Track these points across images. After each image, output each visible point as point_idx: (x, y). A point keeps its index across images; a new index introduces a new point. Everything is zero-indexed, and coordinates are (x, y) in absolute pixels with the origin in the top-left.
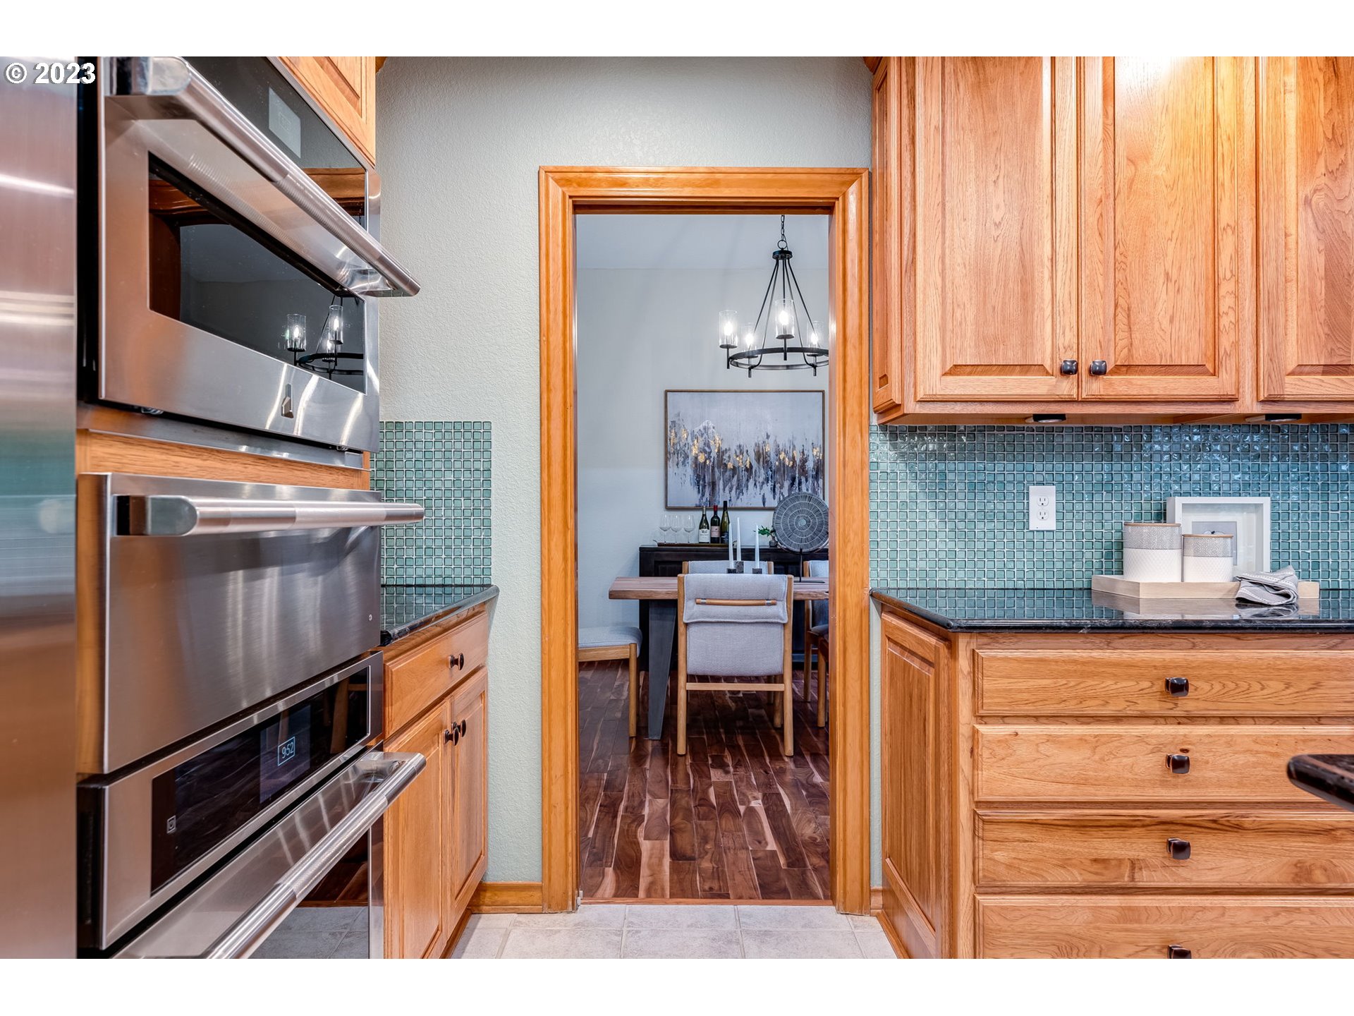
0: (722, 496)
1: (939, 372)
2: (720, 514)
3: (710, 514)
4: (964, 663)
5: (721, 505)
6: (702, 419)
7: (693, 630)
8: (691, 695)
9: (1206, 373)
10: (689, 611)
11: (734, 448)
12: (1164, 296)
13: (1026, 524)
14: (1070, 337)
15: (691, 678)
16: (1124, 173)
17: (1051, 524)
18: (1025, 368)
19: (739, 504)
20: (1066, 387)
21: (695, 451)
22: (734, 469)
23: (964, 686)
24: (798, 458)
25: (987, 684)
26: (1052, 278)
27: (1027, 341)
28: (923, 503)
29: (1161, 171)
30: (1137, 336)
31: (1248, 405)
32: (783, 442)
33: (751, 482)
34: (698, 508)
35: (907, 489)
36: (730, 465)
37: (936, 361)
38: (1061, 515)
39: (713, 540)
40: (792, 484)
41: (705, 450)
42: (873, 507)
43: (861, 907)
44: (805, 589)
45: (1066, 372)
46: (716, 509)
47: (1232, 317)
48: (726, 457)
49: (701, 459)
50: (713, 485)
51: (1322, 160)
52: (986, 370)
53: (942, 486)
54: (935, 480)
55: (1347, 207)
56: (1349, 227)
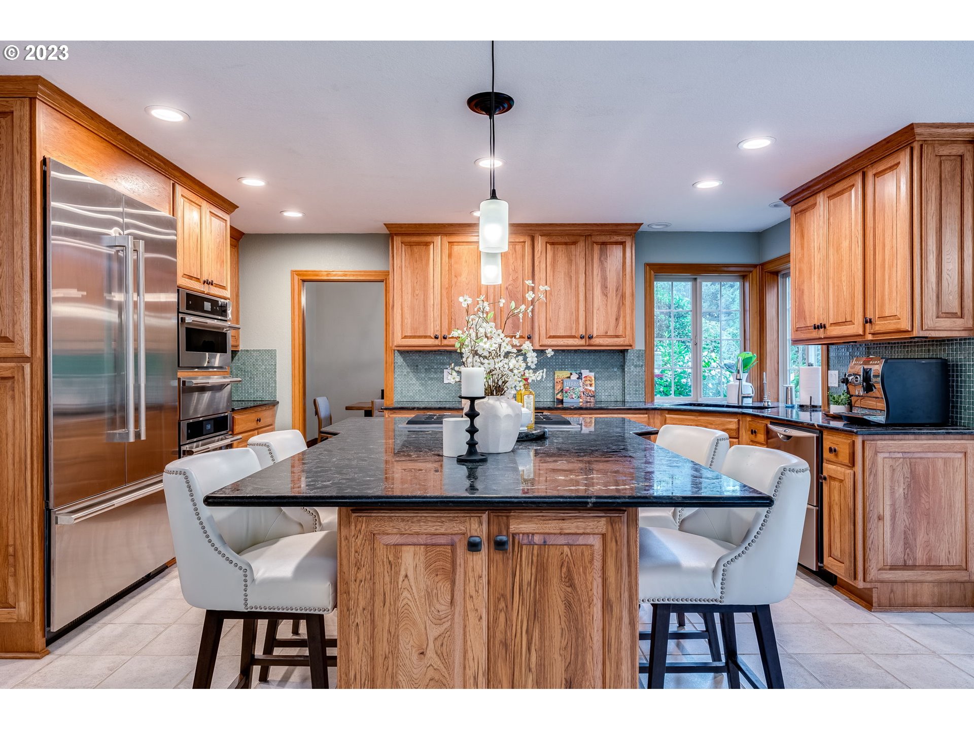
1: (401, 338)
12: (465, 316)
13: (443, 381)
14: (438, 328)
16: (454, 280)
18: (425, 337)
20: (437, 342)
26: (433, 310)
27: (426, 329)
28: (411, 375)
29: (464, 279)
35: (406, 370)
37: (400, 335)
42: (396, 376)
45: (436, 338)
51: (511, 276)
52: (414, 337)
53: (417, 369)
54: (415, 367)
55: (518, 289)
56: (519, 296)
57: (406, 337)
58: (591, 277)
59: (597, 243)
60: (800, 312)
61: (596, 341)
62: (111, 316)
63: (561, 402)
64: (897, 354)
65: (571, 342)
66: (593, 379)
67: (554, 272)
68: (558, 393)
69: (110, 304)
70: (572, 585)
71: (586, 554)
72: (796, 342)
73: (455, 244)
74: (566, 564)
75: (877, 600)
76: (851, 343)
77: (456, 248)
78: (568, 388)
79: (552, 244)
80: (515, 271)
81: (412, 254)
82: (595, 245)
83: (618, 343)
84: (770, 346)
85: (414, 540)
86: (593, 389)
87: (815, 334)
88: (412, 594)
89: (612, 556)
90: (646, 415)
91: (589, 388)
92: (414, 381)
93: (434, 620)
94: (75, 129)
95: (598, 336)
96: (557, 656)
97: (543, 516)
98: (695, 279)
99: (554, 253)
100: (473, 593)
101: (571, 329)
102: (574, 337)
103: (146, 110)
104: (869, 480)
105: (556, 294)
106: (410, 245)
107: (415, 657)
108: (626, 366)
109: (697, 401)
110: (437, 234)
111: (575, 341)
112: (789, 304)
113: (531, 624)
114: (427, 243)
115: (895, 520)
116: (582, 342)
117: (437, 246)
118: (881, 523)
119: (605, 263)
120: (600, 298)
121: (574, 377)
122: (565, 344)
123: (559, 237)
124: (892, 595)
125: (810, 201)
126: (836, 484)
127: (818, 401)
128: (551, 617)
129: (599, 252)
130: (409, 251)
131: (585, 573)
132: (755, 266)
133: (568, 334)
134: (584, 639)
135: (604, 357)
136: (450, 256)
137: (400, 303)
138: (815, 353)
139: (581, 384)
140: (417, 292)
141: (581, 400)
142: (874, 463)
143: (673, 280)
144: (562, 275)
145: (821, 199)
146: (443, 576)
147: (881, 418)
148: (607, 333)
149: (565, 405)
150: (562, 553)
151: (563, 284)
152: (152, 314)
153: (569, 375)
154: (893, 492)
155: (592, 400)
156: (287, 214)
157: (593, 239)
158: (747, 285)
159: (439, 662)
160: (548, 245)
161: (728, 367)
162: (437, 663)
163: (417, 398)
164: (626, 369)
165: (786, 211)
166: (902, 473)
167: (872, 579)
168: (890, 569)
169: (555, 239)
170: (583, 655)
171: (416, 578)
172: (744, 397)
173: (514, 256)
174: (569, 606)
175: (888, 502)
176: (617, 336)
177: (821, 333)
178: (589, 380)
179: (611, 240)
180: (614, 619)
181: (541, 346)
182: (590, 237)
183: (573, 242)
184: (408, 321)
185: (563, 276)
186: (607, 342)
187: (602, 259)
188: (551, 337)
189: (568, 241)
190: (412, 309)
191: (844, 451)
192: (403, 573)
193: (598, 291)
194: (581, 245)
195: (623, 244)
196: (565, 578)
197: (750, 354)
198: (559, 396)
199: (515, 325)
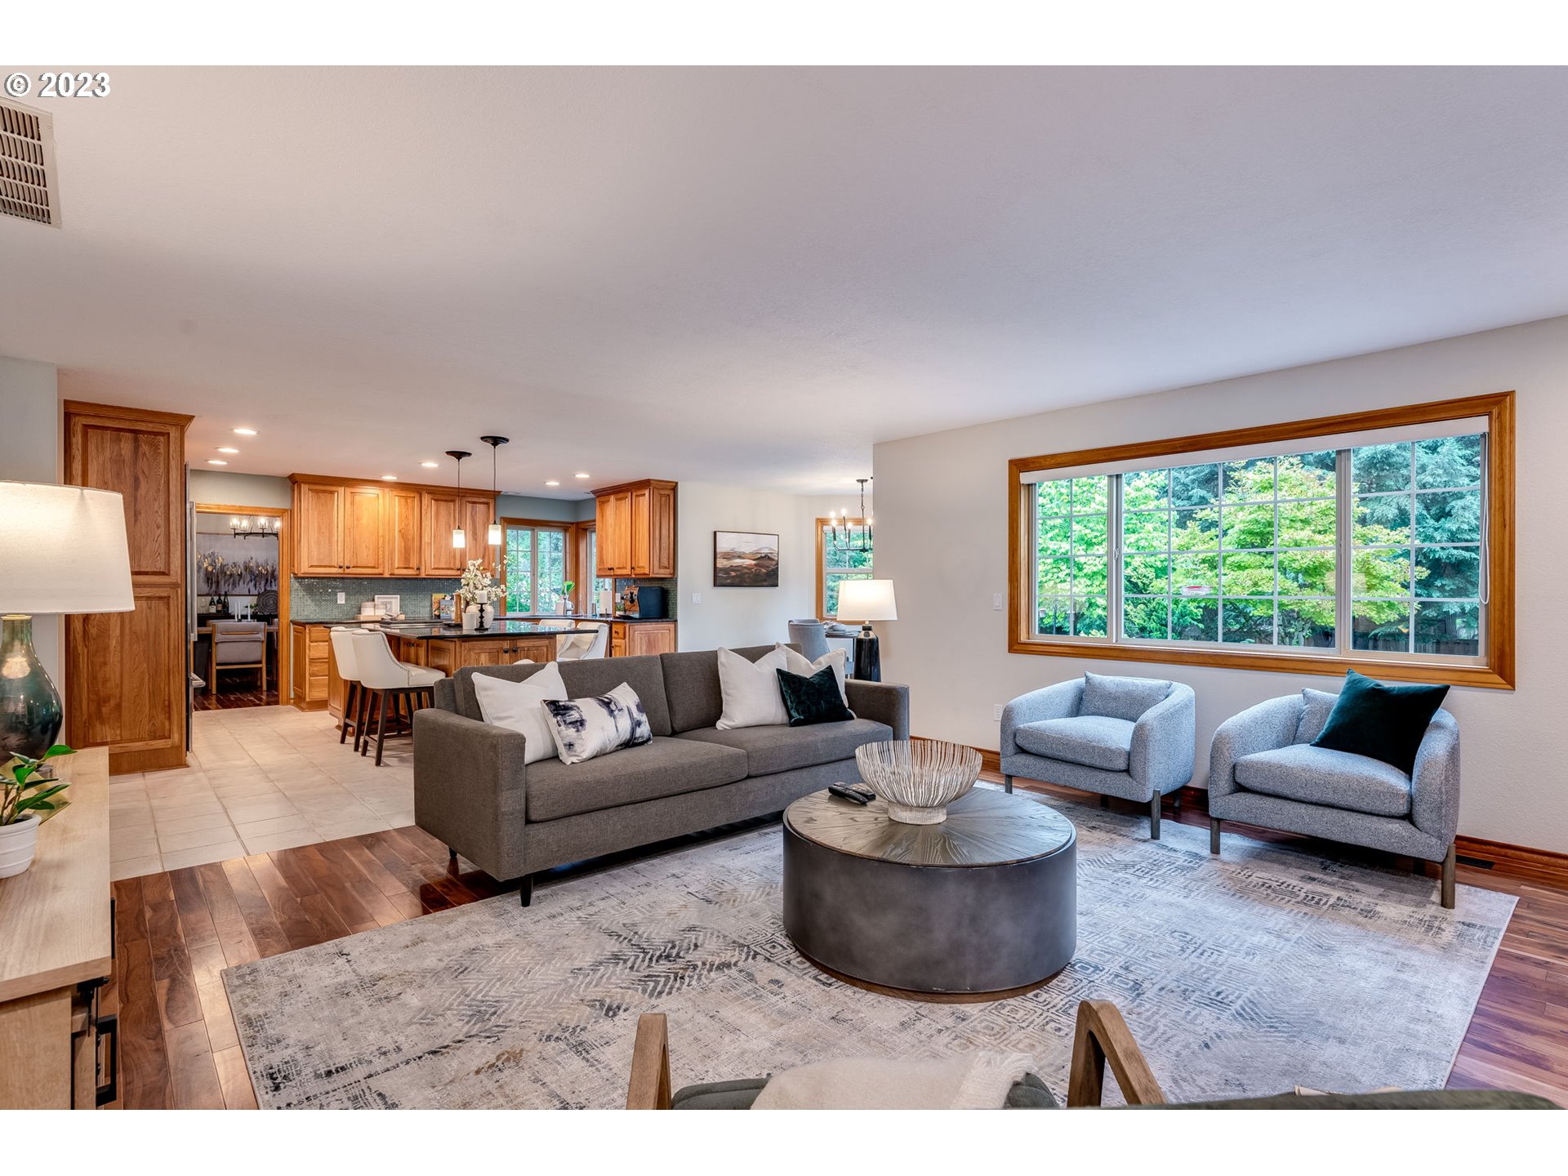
0: (223, 589)
1: (308, 566)
2: (222, 598)
3: (216, 598)
4: (307, 631)
5: (223, 593)
6: (211, 548)
7: (219, 645)
8: (217, 670)
9: (375, 568)
10: (218, 637)
11: (230, 564)
12: (365, 550)
13: (335, 603)
14: (342, 559)
15: (218, 664)
16: (356, 522)
17: (343, 602)
18: (330, 567)
19: (234, 593)
20: (341, 571)
21: (205, 565)
22: (231, 575)
23: (307, 636)
24: (270, 569)
25: (312, 635)
26: (337, 545)
27: (330, 560)
28: (307, 597)
30: (358, 559)
31: (387, 575)
32: (261, 561)
33: (242, 581)
34: (207, 595)
35: (302, 593)
36: (228, 573)
37: (307, 563)
38: (346, 600)
39: (217, 611)
40: (266, 583)
41: (213, 563)
42: (292, 598)
43: (288, 703)
44: (272, 628)
45: (340, 567)
46: (220, 595)
47: (382, 555)
48: (225, 568)
49: (210, 569)
50: (218, 583)
51: (403, 522)
52: (320, 566)
53: (312, 593)
54: (308, 591)
55: (409, 532)
56: (410, 537)
57: (312, 566)
60: (601, 560)
63: (439, 617)
64: (647, 585)
65: (450, 572)
67: (437, 521)
72: (598, 576)
73: (357, 493)
76: (627, 578)
77: (358, 497)
79: (436, 500)
80: (406, 517)
81: (318, 500)
82: (467, 503)
84: (581, 577)
87: (608, 573)
92: (309, 602)
98: (534, 530)
99: (437, 507)
101: (450, 563)
103: (232, 430)
104: (632, 644)
105: (438, 537)
106: (317, 492)
110: (340, 485)
111: (453, 572)
112: (594, 550)
114: (332, 491)
117: (340, 494)
119: (475, 517)
121: (448, 598)
122: (446, 574)
123: (441, 496)
125: (606, 498)
126: (617, 648)
127: (610, 611)
129: (471, 509)
130: (316, 497)
132: (573, 524)
133: (447, 566)
136: (353, 503)
137: (307, 538)
138: (608, 582)
140: (323, 530)
142: (634, 636)
143: (518, 529)
144: (443, 524)
145: (612, 498)
147: (637, 615)
151: (444, 530)
153: (444, 597)
156: (210, 462)
157: (466, 499)
158: (568, 535)
160: (431, 500)
161: (556, 591)
163: (311, 617)
165: (592, 496)
166: (645, 640)
169: (438, 497)
173: (405, 506)
177: (612, 573)
179: (478, 500)
181: (426, 576)
182: (464, 497)
183: (452, 500)
184: (315, 553)
187: (473, 514)
188: (435, 569)
189: (448, 499)
190: (318, 543)
191: (621, 632)
194: (457, 502)
195: (487, 504)
197: (571, 583)
198: (437, 613)
199: (407, 559)
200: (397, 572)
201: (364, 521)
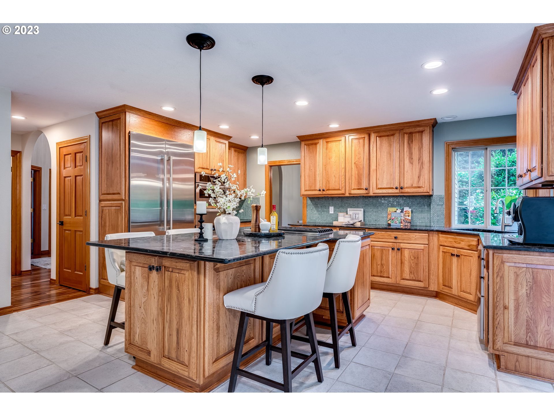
1: (304, 191)
9: (340, 190)
12: (334, 179)
13: (329, 213)
14: (321, 185)
16: (329, 161)
18: (315, 190)
20: (320, 193)
26: (319, 177)
27: (315, 186)
28: (314, 209)
30: (330, 185)
31: (348, 195)
35: (312, 207)
37: (304, 189)
38: (334, 211)
42: (308, 210)
45: (320, 191)
47: (343, 182)
51: (357, 157)
53: (317, 206)
54: (316, 205)
55: (361, 163)
56: (361, 167)
57: (306, 190)
58: (403, 154)
59: (406, 133)
61: (406, 190)
62: (159, 184)
63: (390, 225)
65: (390, 191)
66: (410, 212)
67: (380, 152)
68: (389, 220)
69: (158, 179)
70: (179, 290)
71: (183, 278)
73: (329, 142)
74: (177, 281)
75: (504, 364)
77: (330, 145)
78: (394, 217)
79: (380, 137)
80: (359, 153)
81: (309, 150)
82: (405, 134)
83: (419, 191)
85: (139, 265)
86: (410, 218)
88: (138, 285)
89: (190, 280)
90: (427, 234)
91: (407, 218)
92: (316, 212)
93: (143, 296)
94: (143, 119)
95: (407, 188)
96: (174, 318)
97: (171, 260)
98: (487, 148)
99: (381, 142)
100: (153, 288)
101: (391, 184)
102: (392, 188)
105: (382, 164)
106: (308, 145)
107: (139, 308)
108: (431, 205)
109: (487, 228)
110: (321, 138)
111: (393, 191)
113: (168, 303)
114: (316, 143)
115: (518, 311)
116: (397, 191)
117: (320, 144)
118: (506, 311)
119: (411, 145)
120: (408, 165)
121: (399, 211)
122: (387, 192)
123: (384, 133)
124: (517, 364)
128: (173, 301)
129: (408, 138)
130: (308, 149)
131: (182, 286)
133: (389, 186)
134: (182, 313)
135: (419, 200)
136: (327, 149)
137: (304, 174)
139: (403, 215)
140: (311, 168)
141: (402, 225)
142: (500, 269)
146: (145, 279)
148: (412, 185)
149: (392, 227)
150: (176, 276)
151: (386, 158)
152: (180, 183)
153: (396, 210)
154: (516, 291)
155: (409, 225)
156: (252, 137)
157: (404, 131)
159: (144, 312)
160: (377, 137)
162: (143, 311)
164: (431, 207)
166: (525, 278)
167: (498, 348)
168: (515, 345)
169: (382, 134)
170: (182, 320)
171: (139, 279)
172: (505, 226)
173: (359, 145)
174: (178, 298)
175: (512, 297)
176: (419, 187)
178: (408, 213)
179: (416, 131)
180: (191, 307)
181: (373, 194)
182: (402, 130)
183: (392, 135)
184: (307, 183)
185: (386, 154)
186: (413, 191)
187: (410, 142)
188: (379, 189)
189: (389, 134)
190: (309, 176)
192: (136, 276)
193: (407, 161)
194: (397, 135)
195: (423, 132)
196: (177, 287)
198: (389, 222)
199: (359, 183)
200: (353, 192)
201: (333, 160)
